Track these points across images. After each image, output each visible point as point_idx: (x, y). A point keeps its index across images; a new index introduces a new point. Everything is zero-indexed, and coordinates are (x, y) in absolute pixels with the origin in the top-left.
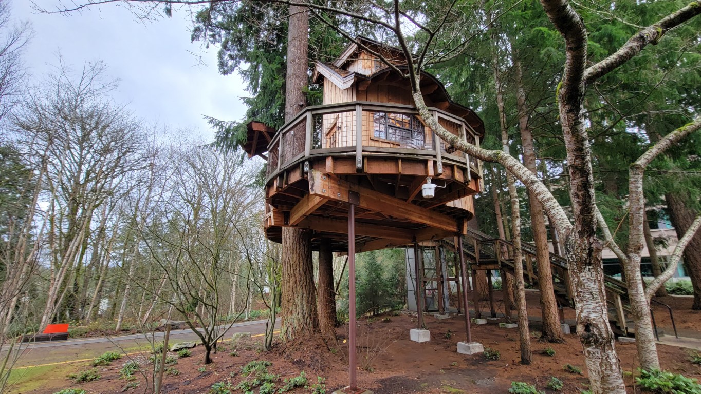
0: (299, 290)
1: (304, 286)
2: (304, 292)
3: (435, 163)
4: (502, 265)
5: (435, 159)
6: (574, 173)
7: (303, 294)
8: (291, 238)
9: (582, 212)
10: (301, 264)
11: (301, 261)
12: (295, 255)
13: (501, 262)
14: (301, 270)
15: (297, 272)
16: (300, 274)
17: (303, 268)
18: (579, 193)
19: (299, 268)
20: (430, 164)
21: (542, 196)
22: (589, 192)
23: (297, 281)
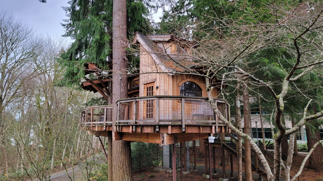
0: (126, 177)
1: (128, 174)
2: (129, 177)
3: (215, 127)
4: (223, 146)
5: (215, 125)
6: (276, 162)
7: (128, 178)
8: (120, 145)
9: (277, 174)
10: (127, 161)
11: (127, 159)
12: (123, 155)
13: (223, 144)
14: (127, 164)
15: (124, 166)
16: (126, 167)
17: (128, 163)
18: (277, 168)
19: (126, 163)
20: (213, 128)
21: (263, 161)
22: (279, 168)
23: (125, 171)
